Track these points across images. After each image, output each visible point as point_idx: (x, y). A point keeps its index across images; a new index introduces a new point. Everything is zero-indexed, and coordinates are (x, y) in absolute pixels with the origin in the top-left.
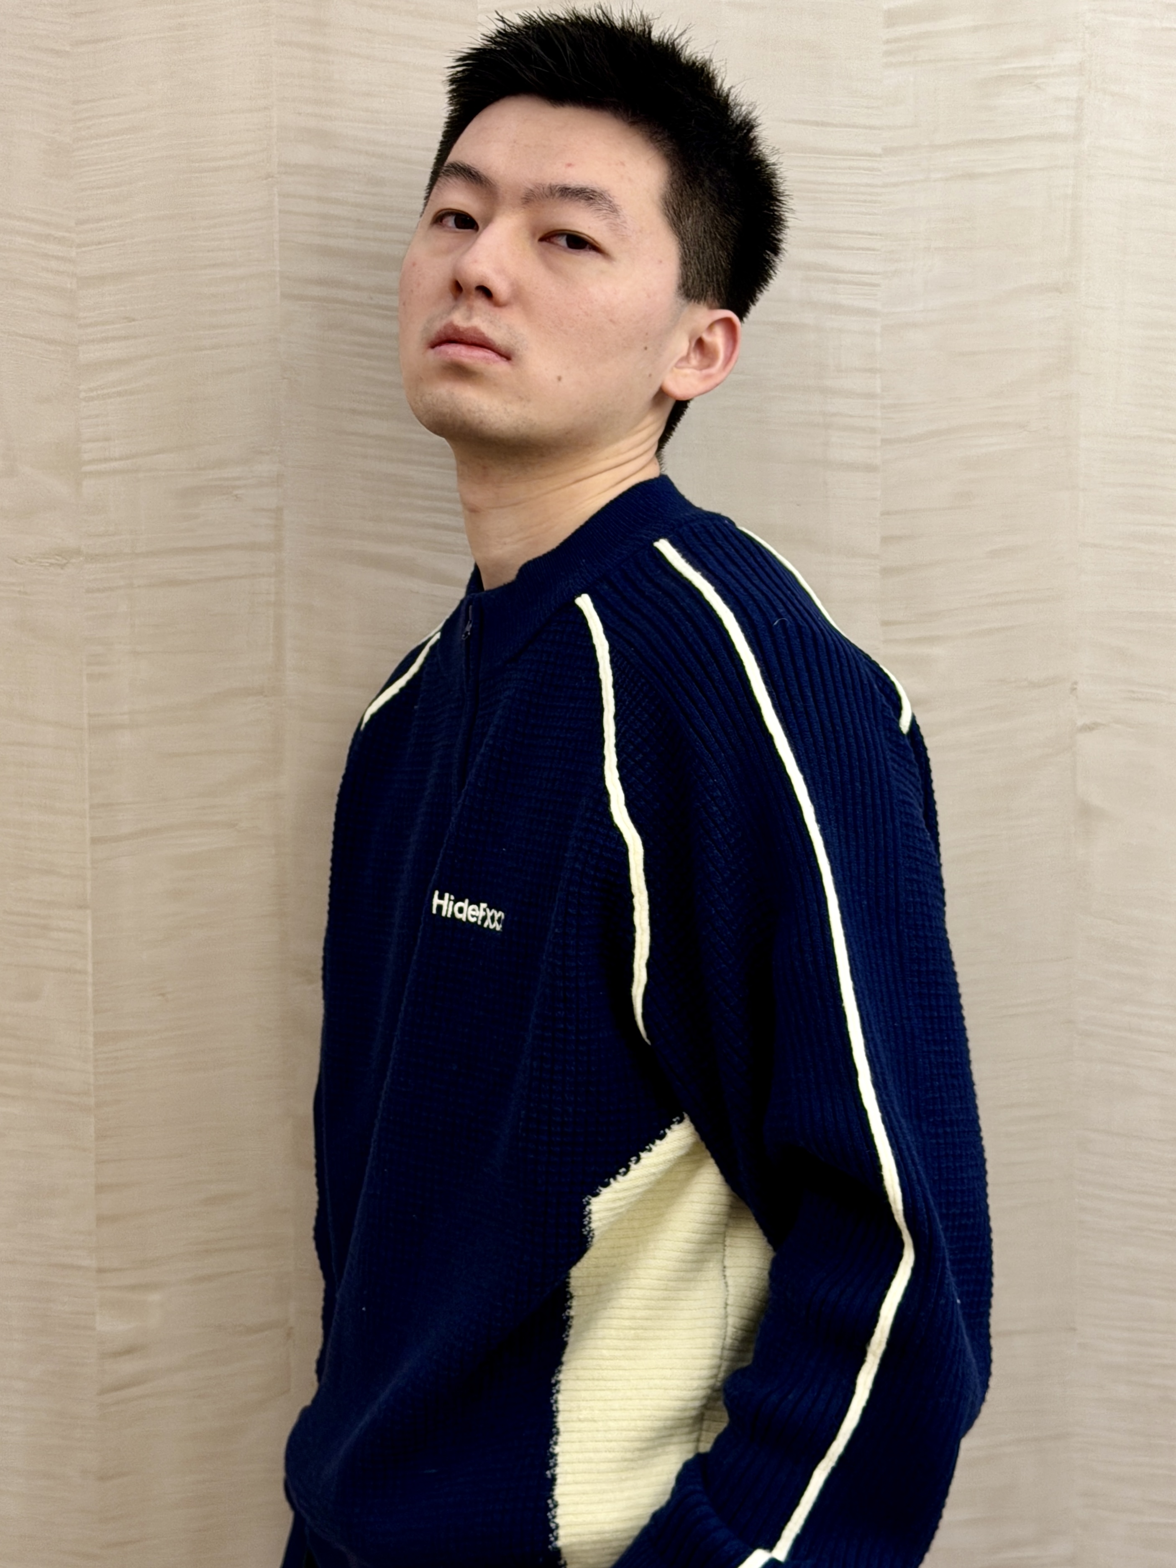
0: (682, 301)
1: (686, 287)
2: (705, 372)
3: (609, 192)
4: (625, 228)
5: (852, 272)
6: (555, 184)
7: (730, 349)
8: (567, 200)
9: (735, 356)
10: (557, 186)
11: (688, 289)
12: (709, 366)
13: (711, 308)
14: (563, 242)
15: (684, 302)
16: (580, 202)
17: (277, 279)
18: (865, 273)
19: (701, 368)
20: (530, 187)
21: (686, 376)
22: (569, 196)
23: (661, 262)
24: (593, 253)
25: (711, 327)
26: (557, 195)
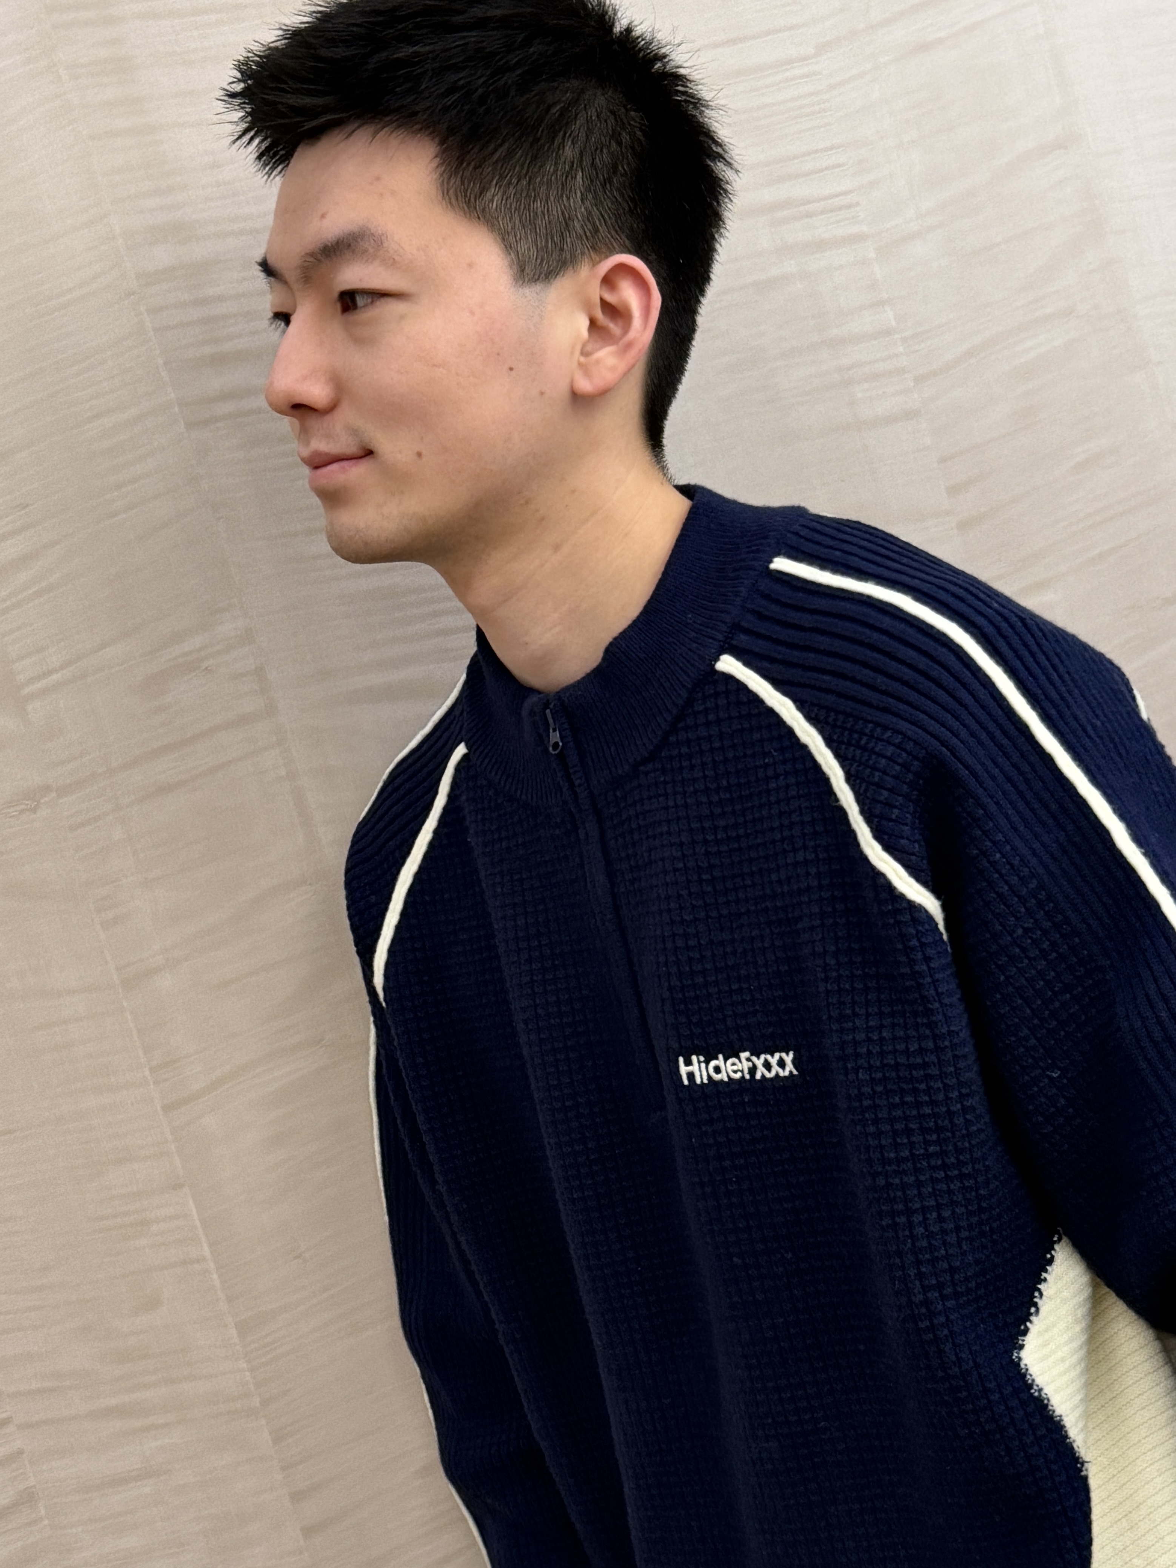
0: (534, 289)
2: (621, 343)
3: (369, 225)
5: (820, 200)
6: (314, 249)
7: (644, 297)
8: (333, 258)
12: (627, 331)
15: (538, 287)
16: (344, 254)
17: (176, 409)
18: (836, 196)
20: (300, 262)
22: (333, 253)
24: (387, 301)
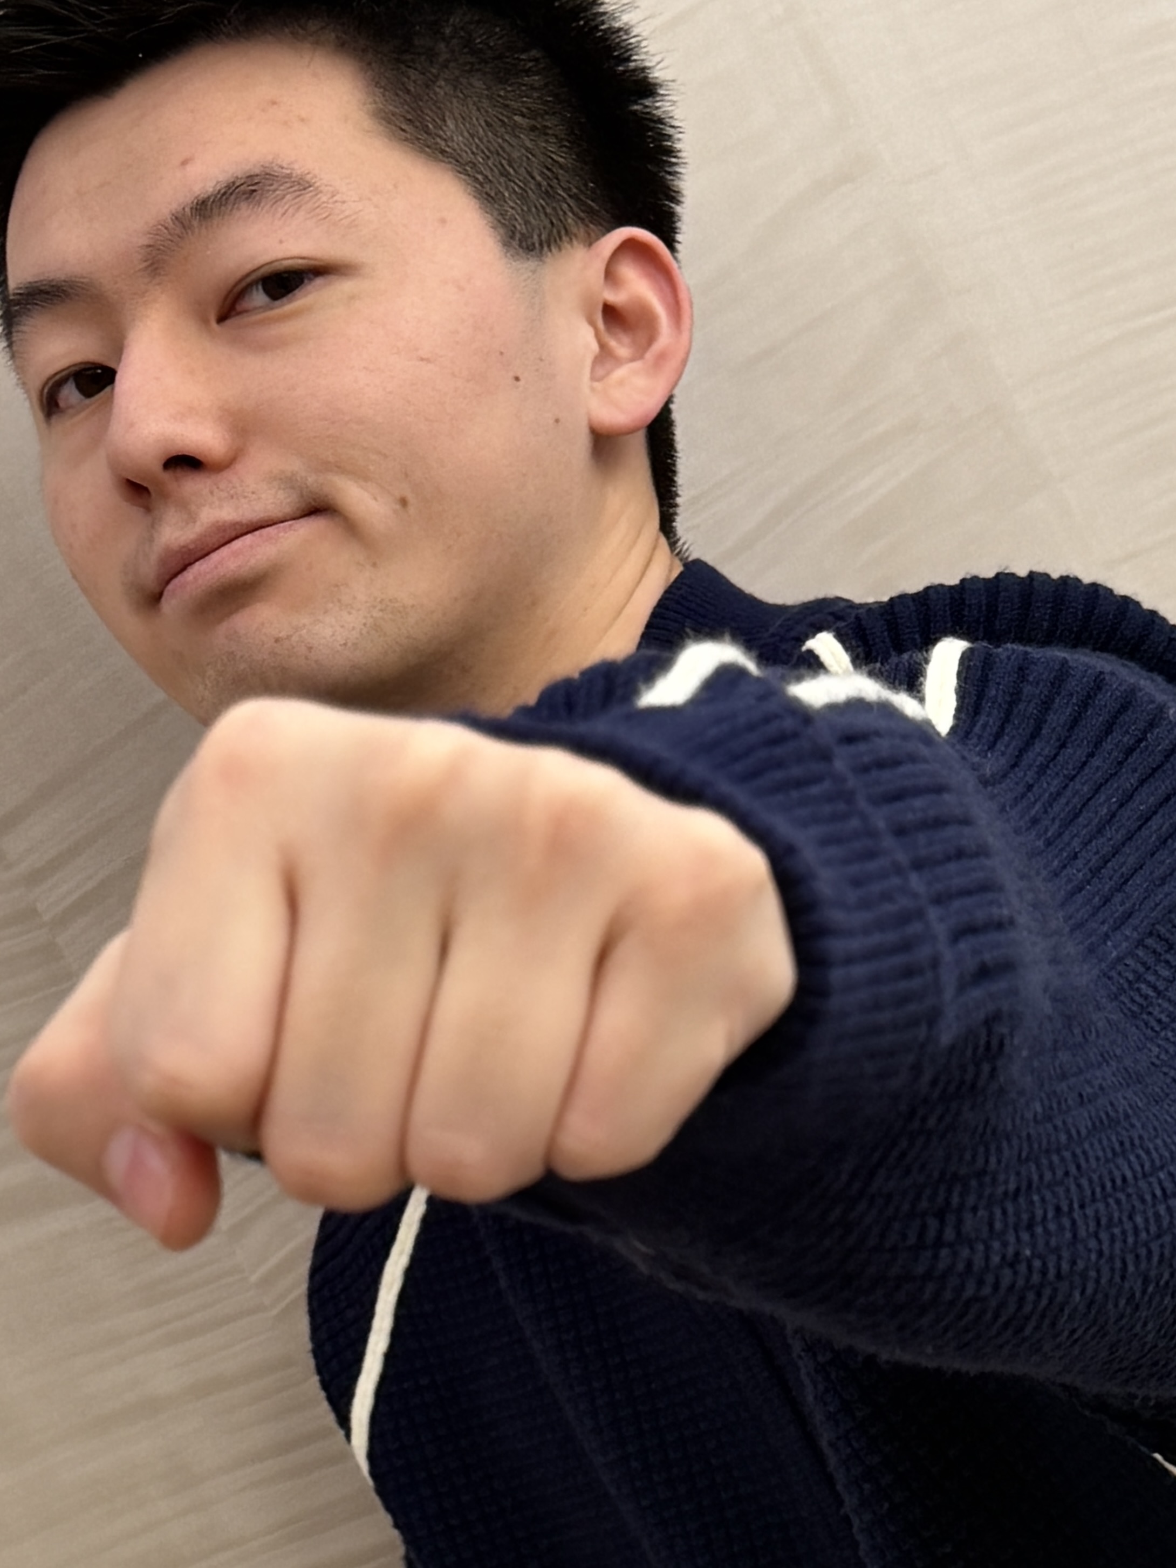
0: (528, 265)
1: (518, 236)
2: (649, 355)
3: (279, 162)
4: (344, 202)
6: (180, 209)
7: (667, 290)
8: (216, 221)
9: (683, 295)
10: (184, 209)
11: (524, 238)
12: (651, 340)
13: (590, 242)
14: (259, 297)
15: (532, 264)
16: (238, 209)
19: (639, 354)
20: (145, 241)
21: (621, 383)
22: (215, 211)
23: (443, 221)
24: (319, 281)
25: (610, 274)
26: (195, 223)
